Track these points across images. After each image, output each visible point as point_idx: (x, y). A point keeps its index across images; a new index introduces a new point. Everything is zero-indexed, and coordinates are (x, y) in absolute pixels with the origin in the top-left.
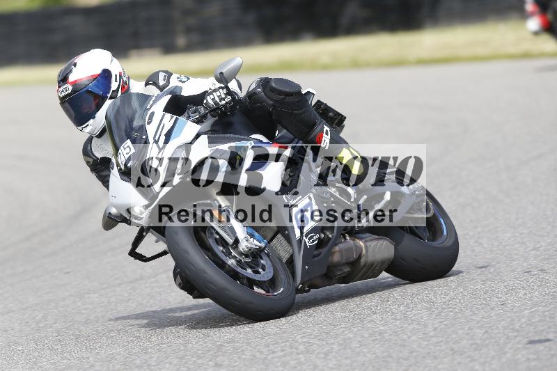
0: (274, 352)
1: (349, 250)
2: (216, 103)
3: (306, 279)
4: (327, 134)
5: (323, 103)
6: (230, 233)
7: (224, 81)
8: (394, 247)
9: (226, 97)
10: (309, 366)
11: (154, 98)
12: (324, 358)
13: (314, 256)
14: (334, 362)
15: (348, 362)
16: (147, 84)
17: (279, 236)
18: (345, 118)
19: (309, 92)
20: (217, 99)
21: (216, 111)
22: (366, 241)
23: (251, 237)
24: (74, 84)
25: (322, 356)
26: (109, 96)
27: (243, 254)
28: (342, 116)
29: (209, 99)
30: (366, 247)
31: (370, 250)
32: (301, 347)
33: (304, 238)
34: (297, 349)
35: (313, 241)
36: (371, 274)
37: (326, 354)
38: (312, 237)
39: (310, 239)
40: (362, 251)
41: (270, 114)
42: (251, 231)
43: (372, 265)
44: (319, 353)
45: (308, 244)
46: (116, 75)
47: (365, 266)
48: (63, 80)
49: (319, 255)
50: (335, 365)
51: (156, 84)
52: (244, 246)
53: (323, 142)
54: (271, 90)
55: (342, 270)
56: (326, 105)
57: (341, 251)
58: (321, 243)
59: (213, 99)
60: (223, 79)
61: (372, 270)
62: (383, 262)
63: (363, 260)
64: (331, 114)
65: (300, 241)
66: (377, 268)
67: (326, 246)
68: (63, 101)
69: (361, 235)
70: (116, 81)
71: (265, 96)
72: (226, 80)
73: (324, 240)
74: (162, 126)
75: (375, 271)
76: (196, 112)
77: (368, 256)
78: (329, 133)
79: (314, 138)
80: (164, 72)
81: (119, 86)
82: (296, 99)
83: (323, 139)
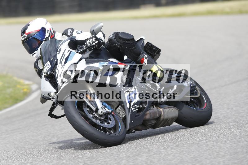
0: (202, 140)
1: (155, 113)
2: (90, 44)
3: (132, 127)
4: (146, 58)
5: (150, 43)
6: (94, 105)
7: (94, 34)
8: (178, 111)
9: (95, 41)
10: (217, 147)
11: (62, 42)
12: (224, 143)
13: (136, 116)
14: (229, 145)
15: (235, 145)
16: (63, 35)
17: (120, 106)
18: (161, 50)
19: (142, 39)
20: (91, 42)
21: (90, 48)
22: (164, 109)
23: (105, 107)
24: (29, 34)
25: (223, 142)
26: (44, 40)
27: (100, 115)
28: (159, 49)
29: (88, 42)
30: (164, 112)
31: (166, 113)
32: (214, 138)
33: (131, 107)
34: (213, 139)
35: (136, 109)
36: (167, 124)
37: (226, 142)
38: (135, 107)
39: (134, 108)
40: (162, 113)
41: (119, 49)
42: (105, 104)
43: (167, 120)
44: (222, 141)
45: (133, 110)
46: (48, 30)
47: (163, 120)
48: (23, 32)
49: (139, 115)
50: (229, 146)
51: (66, 35)
52: (100, 111)
53: (144, 62)
54: (119, 38)
55: (151, 122)
56: (151, 44)
57: (150, 113)
58: (140, 110)
59: (89, 42)
60: (94, 33)
61: (167, 122)
62: (173, 118)
63: (162, 118)
64: (154, 49)
65: (129, 108)
66: (169, 121)
67: (143, 111)
68: (23, 42)
69: (162, 106)
70: (48, 33)
71: (116, 41)
72: (95, 33)
73: (141, 108)
74: (64, 55)
75: (169, 123)
76: (81, 48)
77: (164, 116)
78: (147, 58)
79: (140, 60)
80: (70, 29)
81: (49, 35)
82: (131, 42)
83: (144, 61)
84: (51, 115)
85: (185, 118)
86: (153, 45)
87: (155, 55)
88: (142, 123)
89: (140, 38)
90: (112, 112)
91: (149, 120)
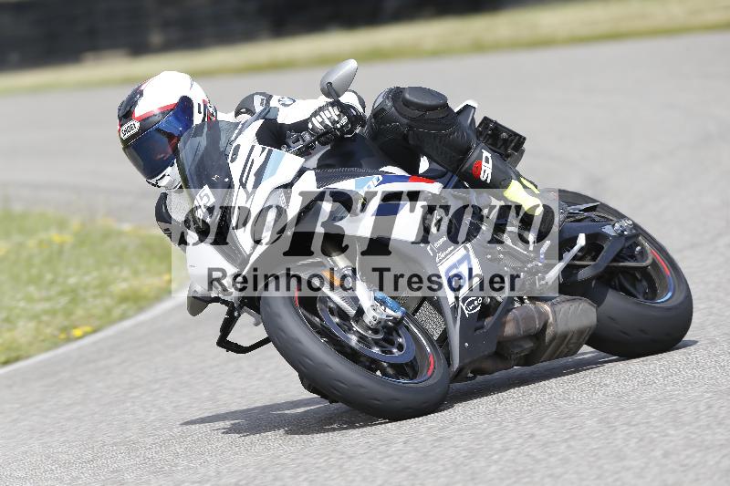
1: (529, 318)
2: (326, 127)
3: (467, 361)
4: (487, 161)
5: (491, 121)
6: (351, 301)
7: (333, 93)
8: (595, 311)
11: (240, 126)
13: (476, 330)
17: (426, 304)
18: (525, 139)
19: (467, 106)
20: (328, 122)
22: (553, 304)
23: (381, 305)
27: (370, 329)
28: (521, 136)
29: (316, 123)
30: (554, 312)
31: (560, 316)
33: (461, 304)
35: (474, 308)
36: (566, 351)
38: (472, 302)
39: (469, 305)
40: (549, 318)
41: (405, 137)
45: (466, 312)
46: (199, 105)
47: (554, 338)
49: (483, 326)
51: (250, 111)
52: (369, 317)
53: (482, 173)
54: (405, 104)
55: (521, 346)
56: (496, 123)
57: (516, 320)
58: (486, 310)
59: (322, 123)
60: (331, 91)
61: (567, 345)
62: (581, 332)
63: (550, 331)
64: (504, 135)
65: (455, 308)
66: (572, 341)
67: (494, 314)
68: (127, 144)
70: (200, 112)
71: (397, 114)
72: (336, 93)
73: (489, 306)
74: (249, 163)
75: (572, 346)
76: (298, 140)
77: (557, 325)
78: (490, 161)
79: (470, 168)
80: (261, 94)
81: (204, 120)
82: (440, 114)
83: (483, 168)
84: (224, 343)
85: (624, 333)
86: (501, 125)
87: (508, 156)
88: (494, 349)
89: (462, 106)
90: (402, 318)
91: (514, 340)
